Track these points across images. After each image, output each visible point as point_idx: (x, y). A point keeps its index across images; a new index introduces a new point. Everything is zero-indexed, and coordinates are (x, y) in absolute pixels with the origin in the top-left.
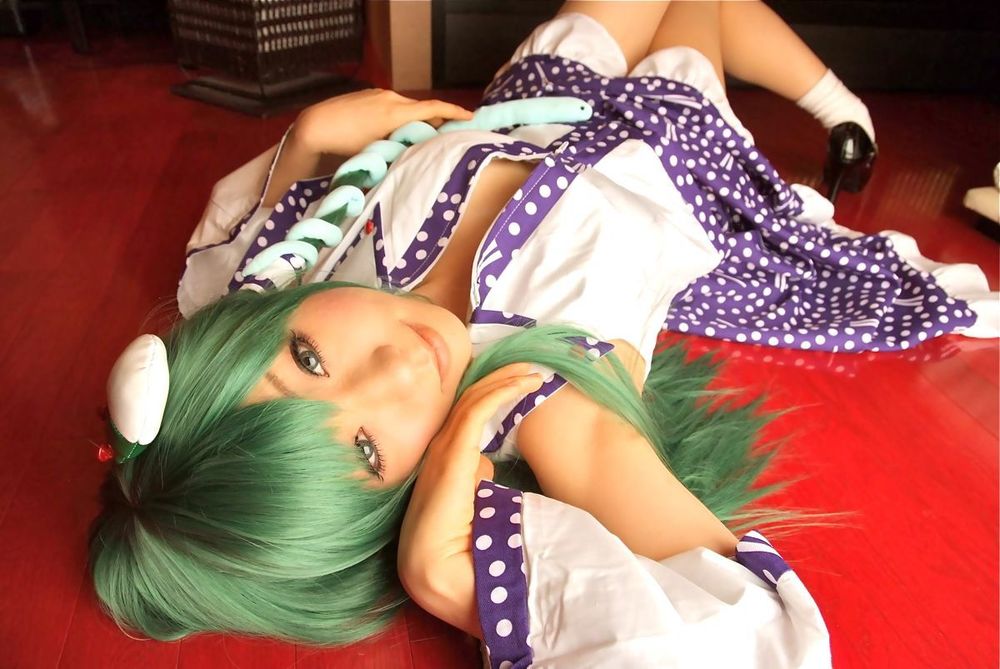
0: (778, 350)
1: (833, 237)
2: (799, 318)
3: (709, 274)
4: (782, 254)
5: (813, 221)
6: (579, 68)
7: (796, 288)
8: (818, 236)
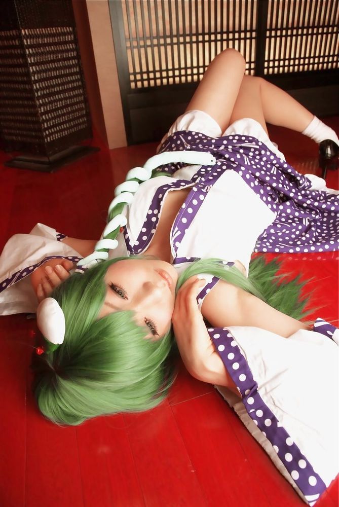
0: (308, 254)
1: (327, 195)
2: (316, 237)
3: (273, 223)
4: (304, 209)
5: (317, 189)
6: (200, 135)
7: (313, 224)
8: (320, 195)
